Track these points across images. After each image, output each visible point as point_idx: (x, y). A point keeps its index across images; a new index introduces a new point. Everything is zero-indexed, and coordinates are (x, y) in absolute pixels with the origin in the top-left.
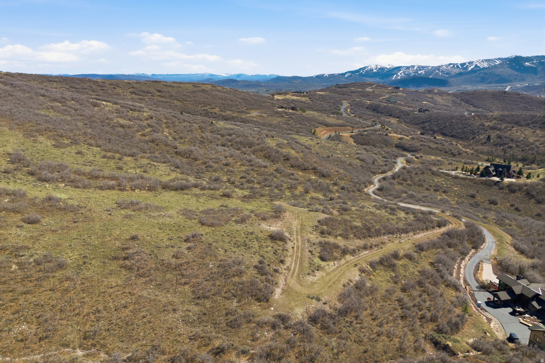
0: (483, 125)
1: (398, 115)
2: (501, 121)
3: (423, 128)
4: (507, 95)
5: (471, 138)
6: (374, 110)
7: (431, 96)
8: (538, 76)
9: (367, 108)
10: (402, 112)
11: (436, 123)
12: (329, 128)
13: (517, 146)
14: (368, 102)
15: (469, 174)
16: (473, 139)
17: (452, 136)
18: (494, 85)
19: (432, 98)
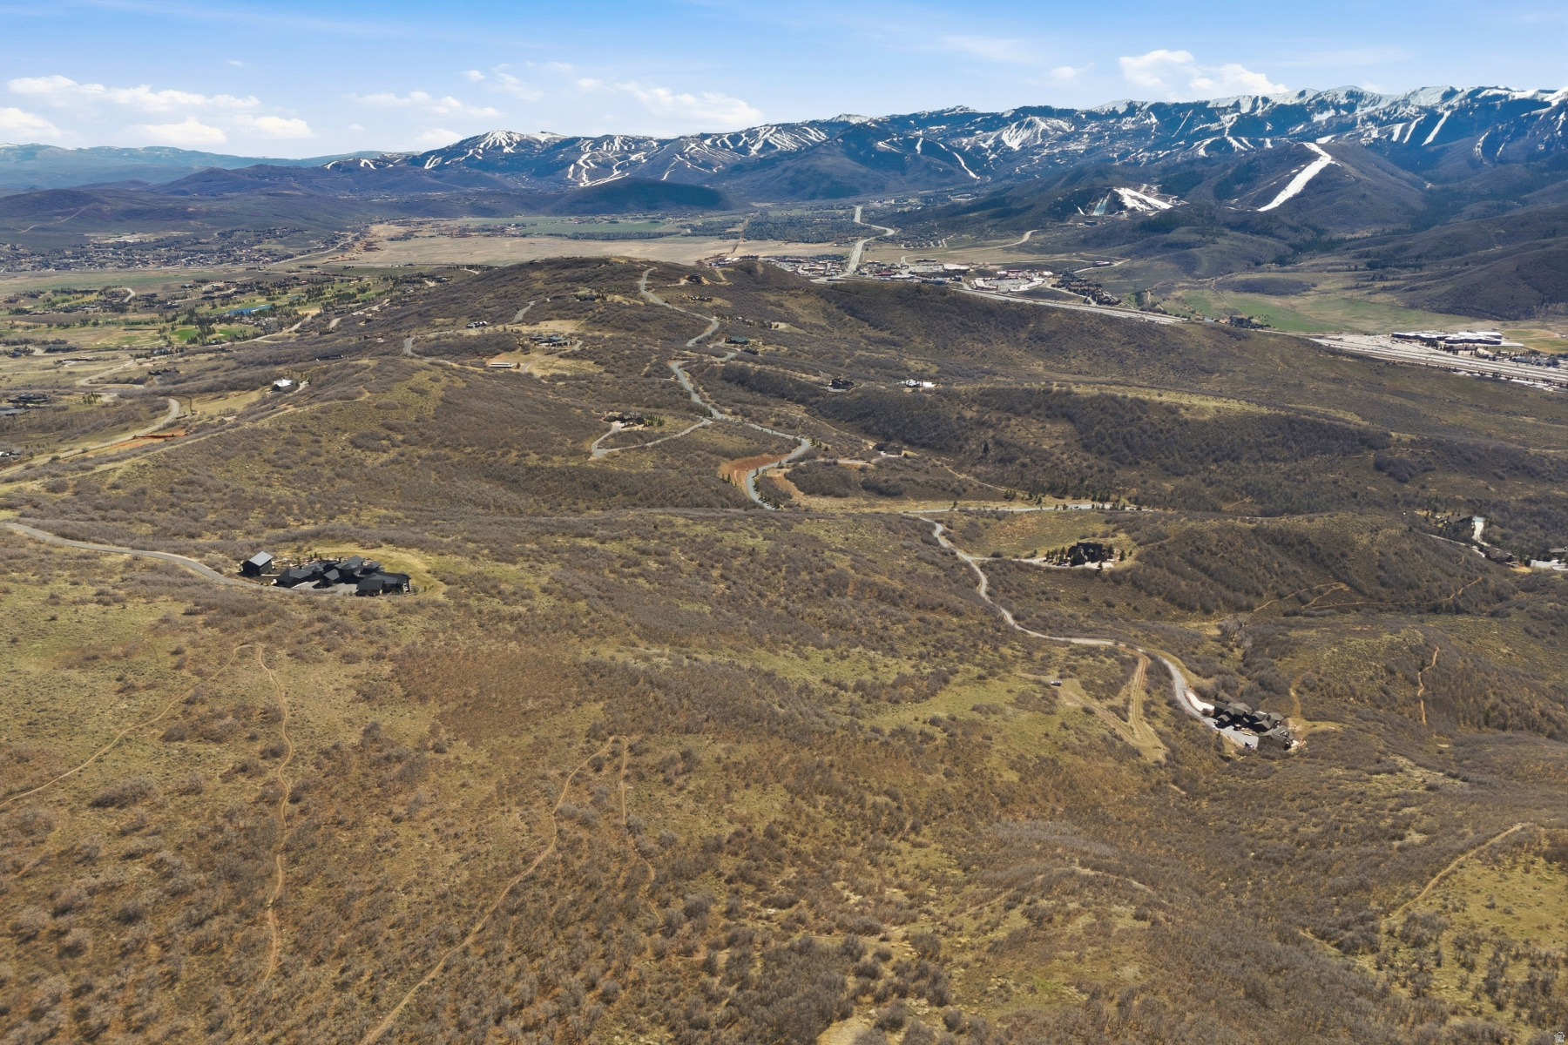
0: (963, 418)
3: (870, 433)
6: (742, 384)
8: (910, 177)
11: (885, 417)
19: (781, 306)
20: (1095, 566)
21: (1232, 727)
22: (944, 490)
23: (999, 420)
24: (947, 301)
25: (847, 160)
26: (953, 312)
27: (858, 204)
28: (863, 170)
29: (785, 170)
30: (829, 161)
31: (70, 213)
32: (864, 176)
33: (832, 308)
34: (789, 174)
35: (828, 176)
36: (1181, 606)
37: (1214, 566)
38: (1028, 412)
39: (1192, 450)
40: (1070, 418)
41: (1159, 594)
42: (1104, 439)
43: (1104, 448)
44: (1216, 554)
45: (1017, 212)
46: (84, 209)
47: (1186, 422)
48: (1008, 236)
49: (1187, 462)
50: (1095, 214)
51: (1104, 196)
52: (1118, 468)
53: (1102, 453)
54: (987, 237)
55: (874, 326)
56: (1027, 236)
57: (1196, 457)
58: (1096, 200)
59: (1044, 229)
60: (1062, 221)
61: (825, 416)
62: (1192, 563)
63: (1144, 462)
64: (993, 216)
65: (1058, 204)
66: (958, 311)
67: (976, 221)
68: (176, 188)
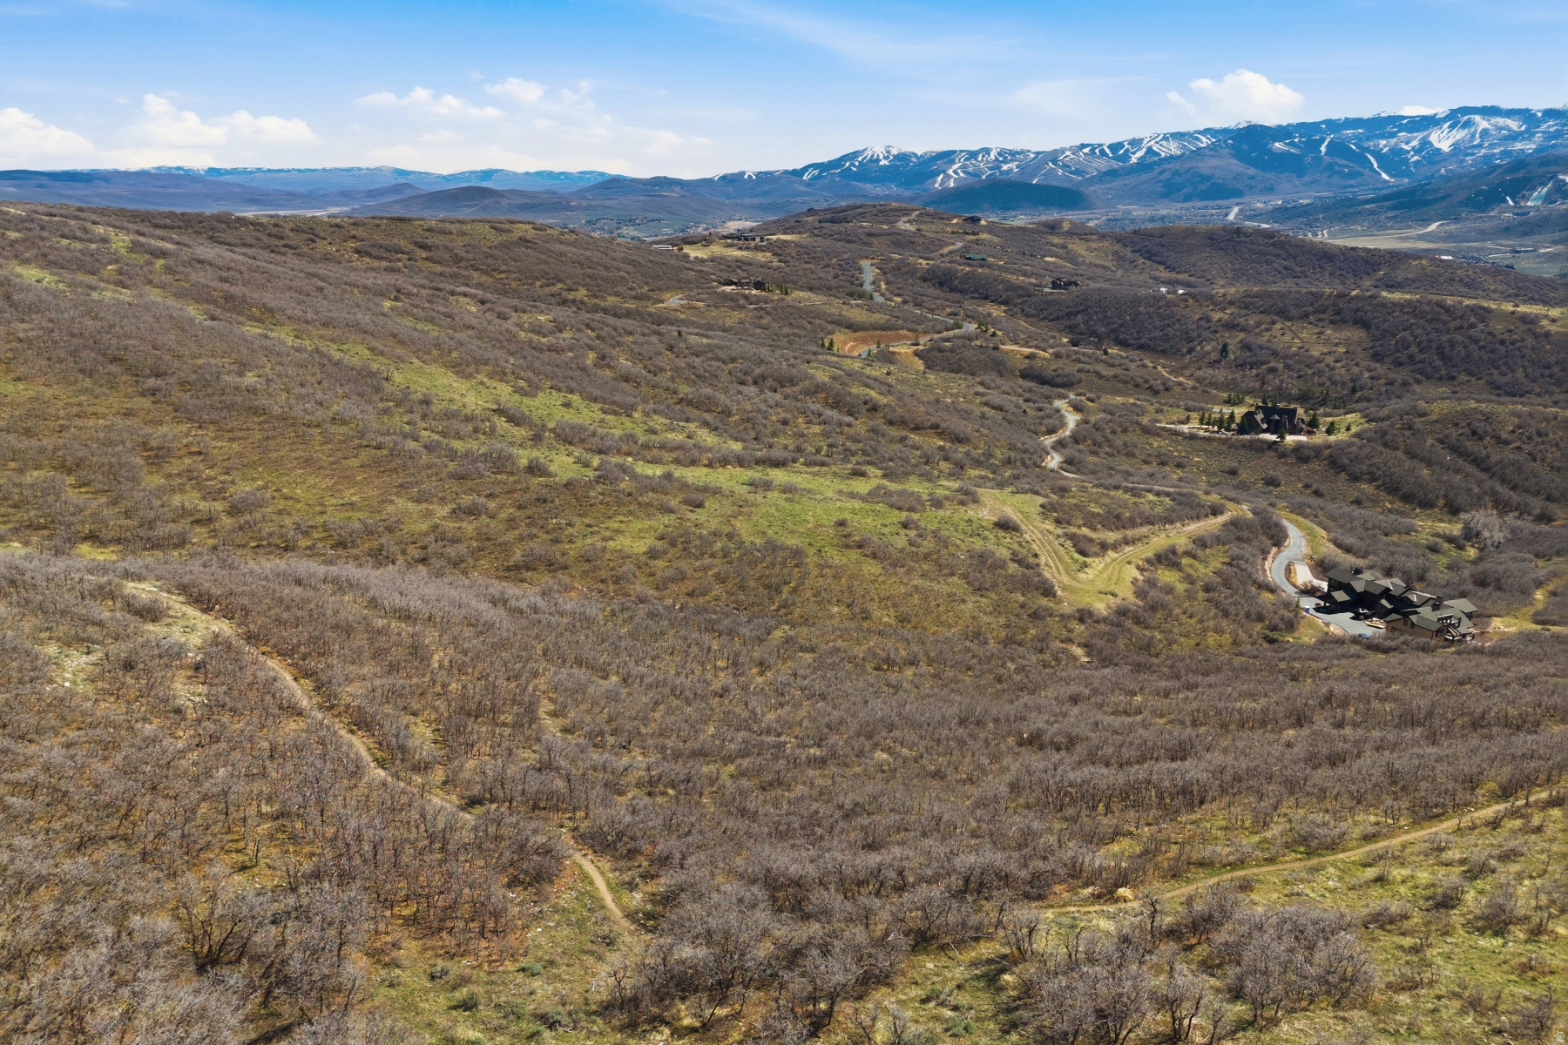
0: (1208, 320)
1: (1004, 296)
2: (1246, 308)
3: (1071, 329)
4: (1243, 238)
5: (1185, 350)
6: (941, 284)
7: (1061, 241)
8: (1307, 179)
9: (925, 280)
10: (1011, 287)
11: (1101, 316)
12: (858, 334)
13: (1287, 367)
14: (924, 262)
15: (1216, 428)
16: (1190, 351)
17: (1141, 347)
18: (1199, 204)
20: (1274, 438)
21: (1348, 615)
27: (1237, 204)
30: (1213, 162)
32: (1252, 178)
33: (1126, 251)
35: (1208, 178)
37: (1494, 458)
38: (1305, 316)
39: (1548, 367)
40: (1365, 324)
41: (1373, 479)
42: (1408, 347)
43: (1403, 358)
44: (1506, 443)
45: (1427, 203)
47: (1547, 335)
48: (1409, 227)
49: (1534, 381)
50: (1529, 204)
51: (1543, 184)
52: (1418, 382)
53: (1400, 364)
54: (1380, 228)
56: (1433, 227)
57: (1551, 376)
58: (1534, 189)
59: (1457, 220)
60: (1483, 211)
63: (1463, 378)
65: (1481, 193)
67: (1372, 212)
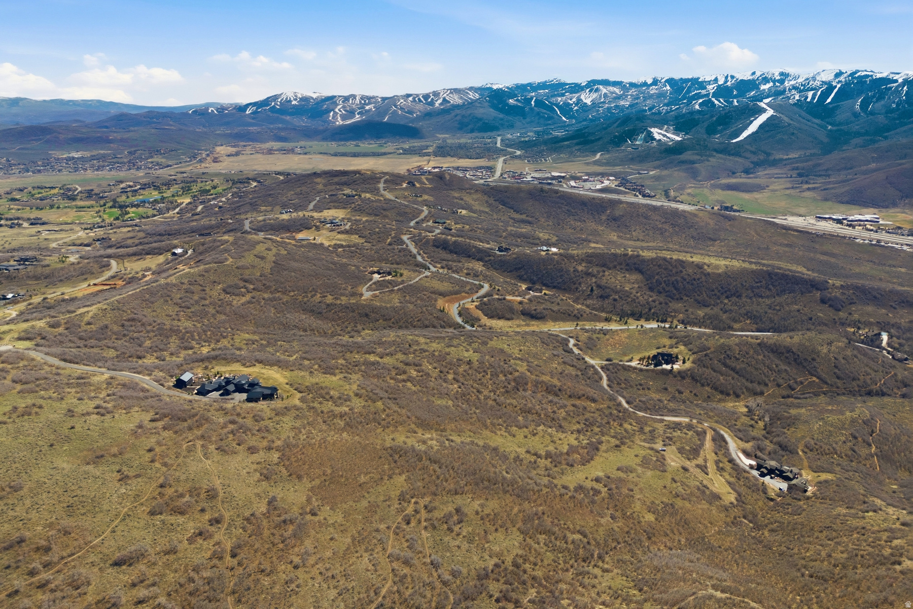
0: (577, 270)
2: (590, 263)
3: (523, 280)
5: (574, 289)
6: (445, 249)
7: (458, 195)
11: (532, 271)
13: (620, 297)
14: (430, 234)
16: (577, 290)
17: (555, 288)
19: (462, 199)
20: (668, 367)
21: (768, 477)
22: (569, 315)
23: (598, 272)
24: (559, 197)
25: (492, 110)
26: (562, 204)
27: (499, 136)
28: (501, 116)
29: (456, 116)
30: (481, 111)
31: (40, 140)
32: (502, 119)
33: (491, 201)
34: (458, 118)
35: (480, 119)
36: (722, 392)
37: (738, 367)
38: (615, 267)
39: (713, 291)
40: (640, 271)
41: (708, 385)
42: (661, 284)
43: (661, 290)
44: (739, 359)
45: (593, 142)
46: (48, 137)
47: (709, 274)
48: (587, 156)
49: (710, 298)
50: (637, 143)
51: (643, 133)
52: (670, 302)
53: (660, 293)
54: (575, 156)
55: (516, 211)
56: (598, 156)
57: (715, 295)
58: (638, 135)
59: (608, 151)
60: (618, 147)
61: (494, 269)
62: (725, 365)
63: (685, 298)
64: (577, 144)
65: (615, 137)
66: (565, 203)
67: (568, 146)
68: (101, 125)
